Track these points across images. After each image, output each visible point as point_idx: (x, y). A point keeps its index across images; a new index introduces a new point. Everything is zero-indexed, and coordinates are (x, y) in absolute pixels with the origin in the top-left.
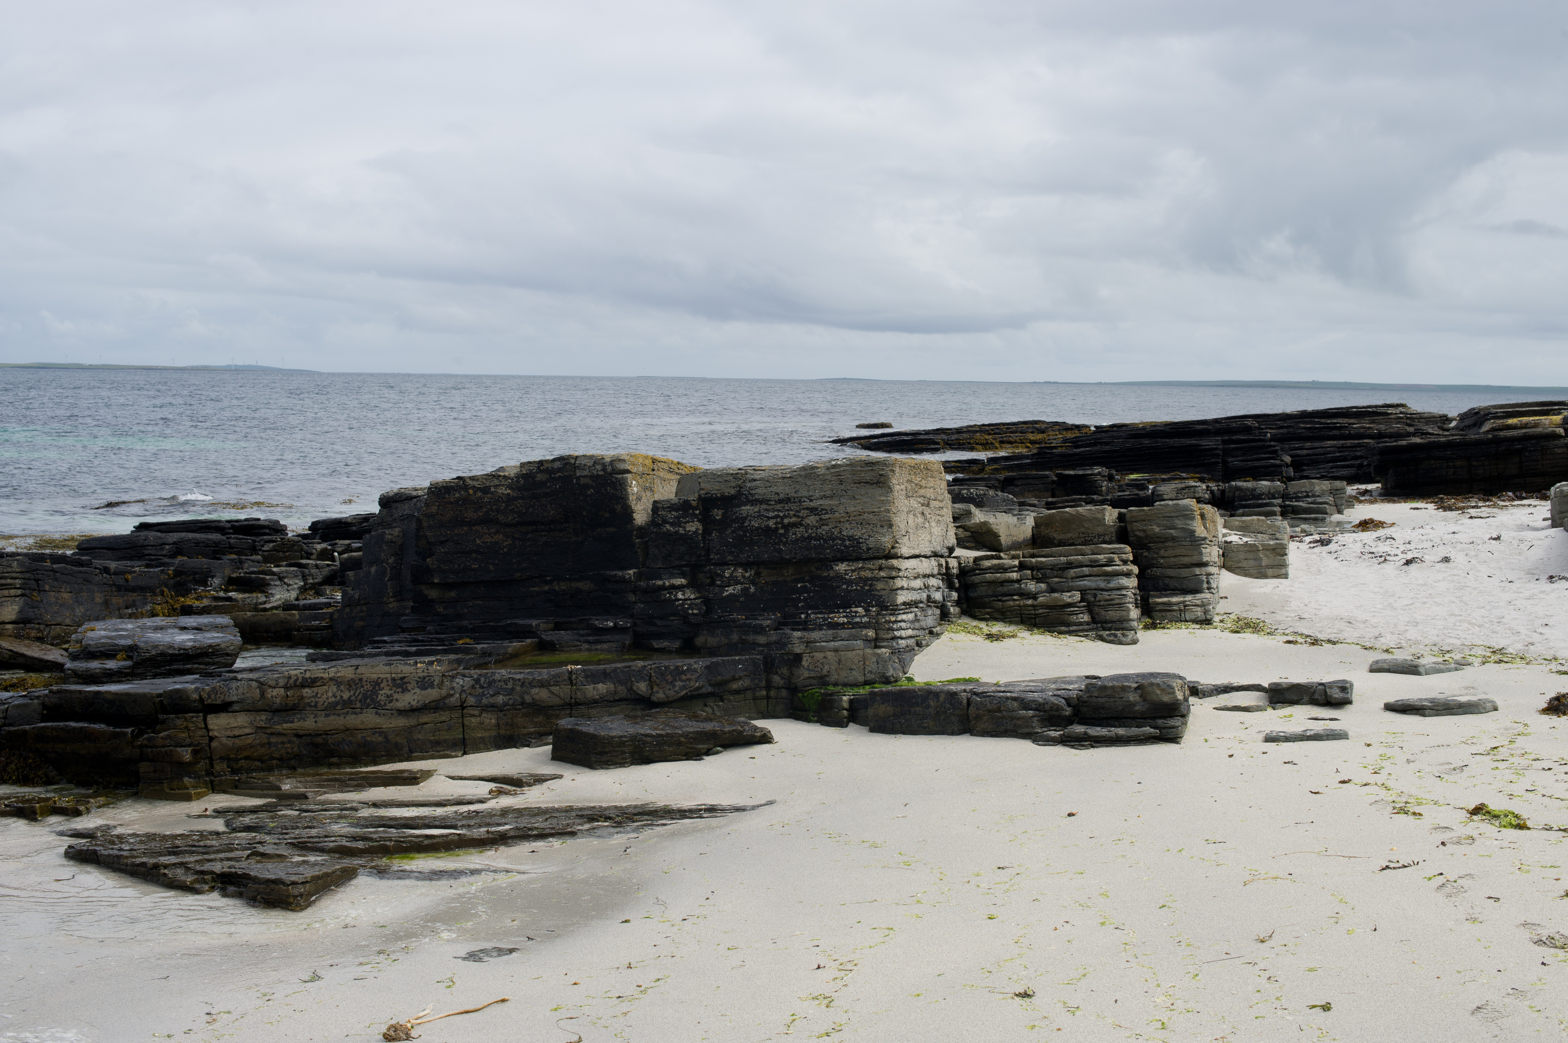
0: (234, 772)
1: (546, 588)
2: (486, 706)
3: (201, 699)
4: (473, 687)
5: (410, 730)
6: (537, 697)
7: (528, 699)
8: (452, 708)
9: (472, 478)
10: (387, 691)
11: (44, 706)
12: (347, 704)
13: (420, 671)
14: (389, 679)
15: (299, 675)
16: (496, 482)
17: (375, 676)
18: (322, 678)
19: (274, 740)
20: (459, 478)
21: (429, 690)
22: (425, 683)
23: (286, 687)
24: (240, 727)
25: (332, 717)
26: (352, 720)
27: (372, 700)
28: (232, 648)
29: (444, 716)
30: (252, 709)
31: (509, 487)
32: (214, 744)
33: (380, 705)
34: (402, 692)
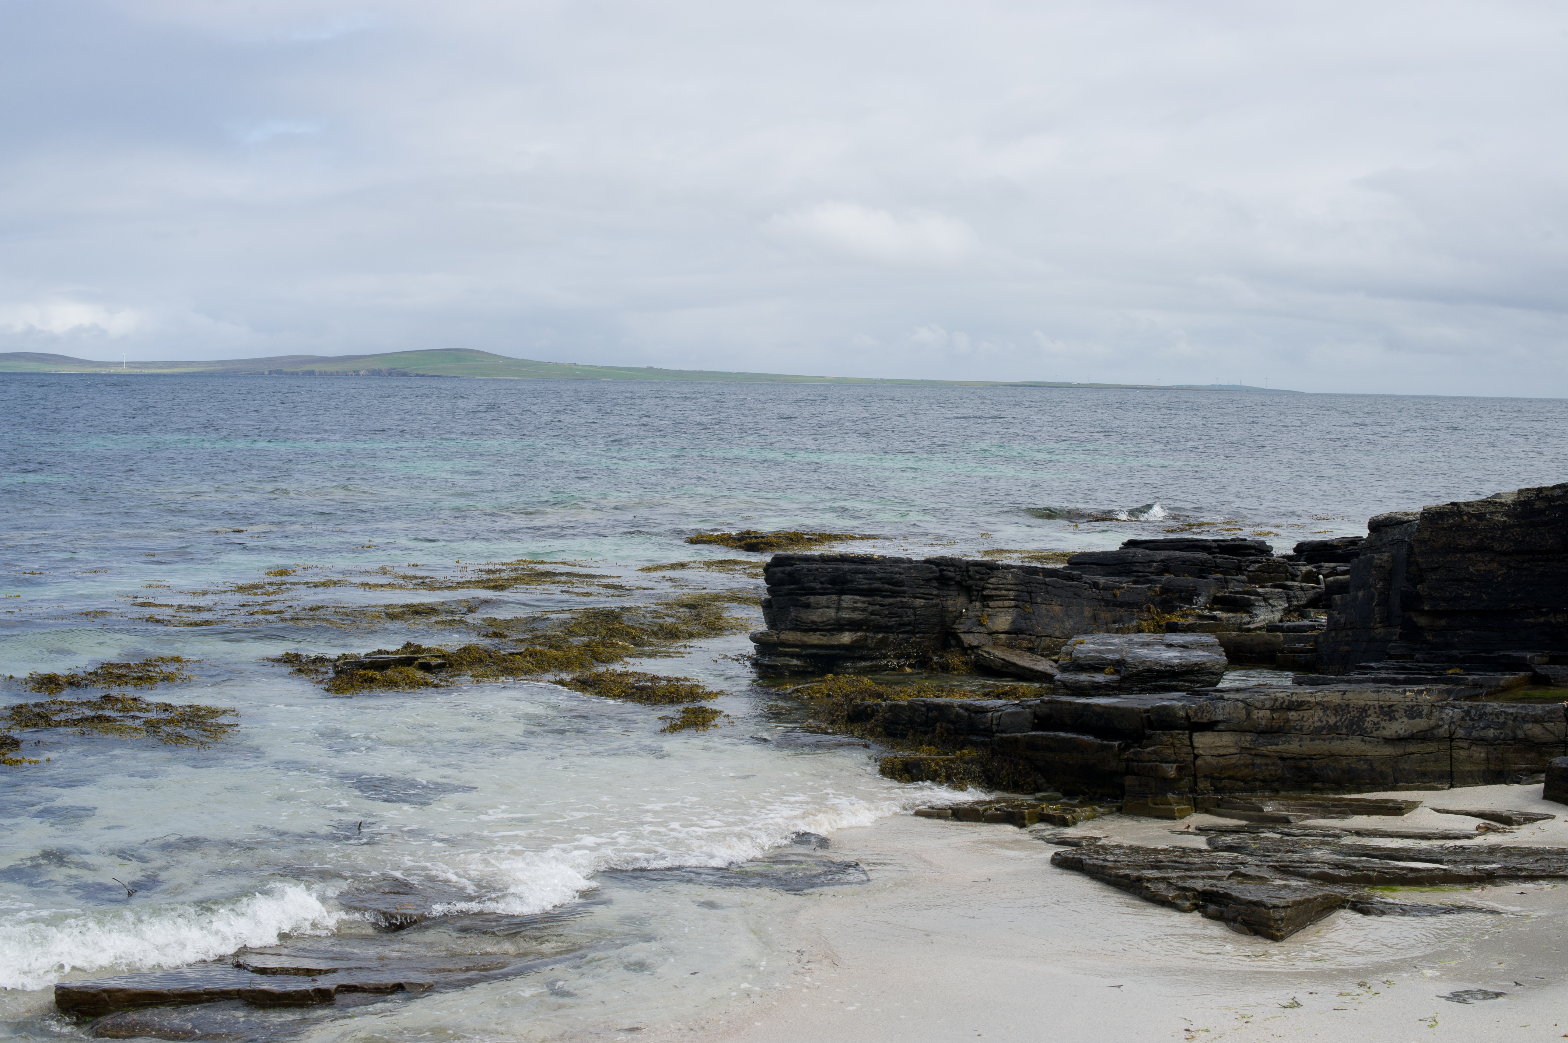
0: (1217, 790)
1: (1542, 620)
2: (1476, 739)
3: (1188, 717)
4: (1463, 719)
5: (1396, 759)
6: (1530, 733)
7: (1520, 734)
8: (1440, 739)
9: (1467, 504)
10: (1373, 718)
11: (1035, 716)
12: (1333, 730)
13: (1409, 699)
14: (1377, 706)
15: (1286, 698)
16: (1492, 509)
17: (1362, 703)
18: (1309, 702)
19: (1258, 761)
20: (1453, 504)
21: (1417, 720)
22: (1413, 712)
23: (1272, 710)
24: (1225, 747)
25: (1317, 742)
26: (1338, 746)
27: (1359, 727)
28: (1217, 667)
29: (1432, 747)
30: (1238, 729)
31: (1506, 514)
32: (1199, 762)
33: (1366, 732)
34: (1390, 720)
